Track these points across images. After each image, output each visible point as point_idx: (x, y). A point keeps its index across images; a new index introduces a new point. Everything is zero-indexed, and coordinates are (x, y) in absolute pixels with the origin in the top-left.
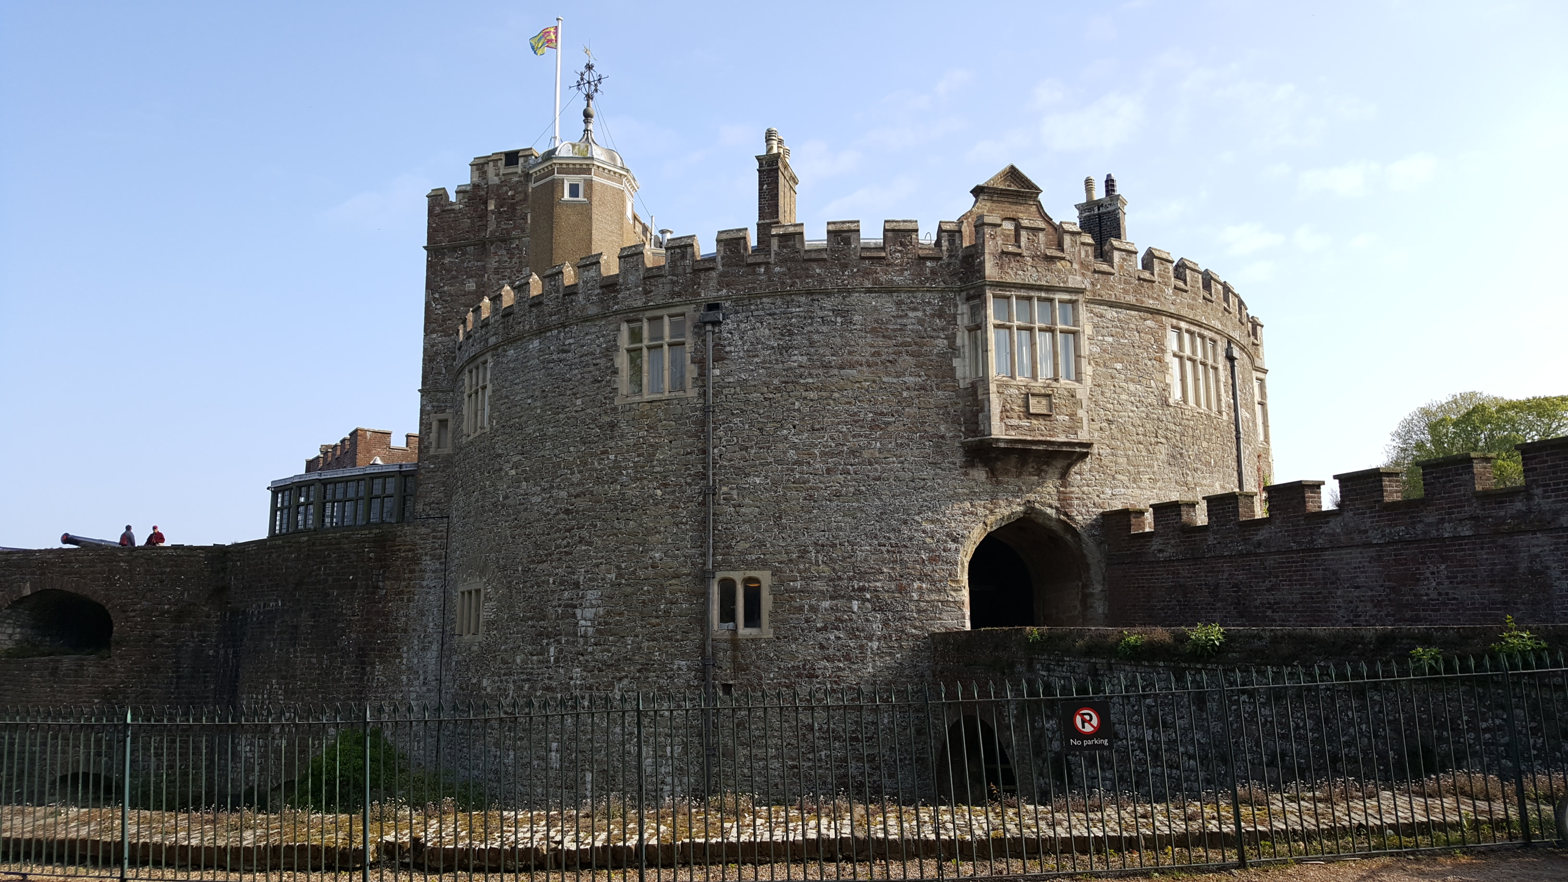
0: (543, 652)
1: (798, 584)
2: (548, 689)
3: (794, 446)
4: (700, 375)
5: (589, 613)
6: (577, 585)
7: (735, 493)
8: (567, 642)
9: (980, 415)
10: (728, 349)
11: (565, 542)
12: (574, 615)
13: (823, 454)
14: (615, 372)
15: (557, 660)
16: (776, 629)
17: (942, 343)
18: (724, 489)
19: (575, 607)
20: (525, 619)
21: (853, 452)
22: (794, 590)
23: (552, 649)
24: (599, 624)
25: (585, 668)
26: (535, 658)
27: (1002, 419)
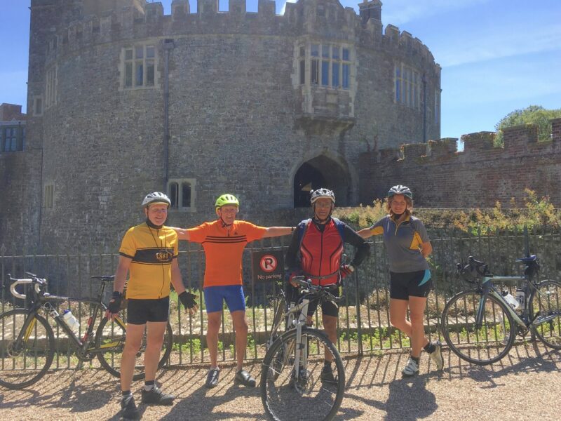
0: (82, 217)
1: (210, 186)
2: (86, 235)
3: (209, 116)
4: (162, 77)
5: (105, 199)
6: (99, 184)
7: (179, 139)
8: (94, 212)
9: (303, 104)
10: (177, 64)
11: (93, 162)
12: (98, 199)
13: (224, 120)
14: (119, 74)
15: (89, 221)
16: (198, 208)
17: (285, 66)
18: (174, 137)
19: (98, 195)
20: (74, 200)
21: (239, 120)
22: (207, 188)
23: (87, 216)
24: (110, 203)
25: (103, 226)
26: (79, 220)
27: (313, 105)
